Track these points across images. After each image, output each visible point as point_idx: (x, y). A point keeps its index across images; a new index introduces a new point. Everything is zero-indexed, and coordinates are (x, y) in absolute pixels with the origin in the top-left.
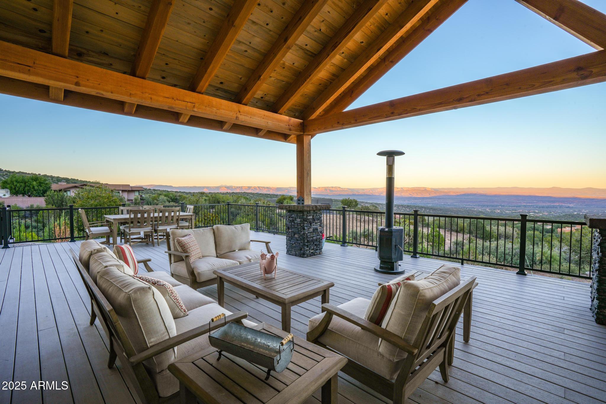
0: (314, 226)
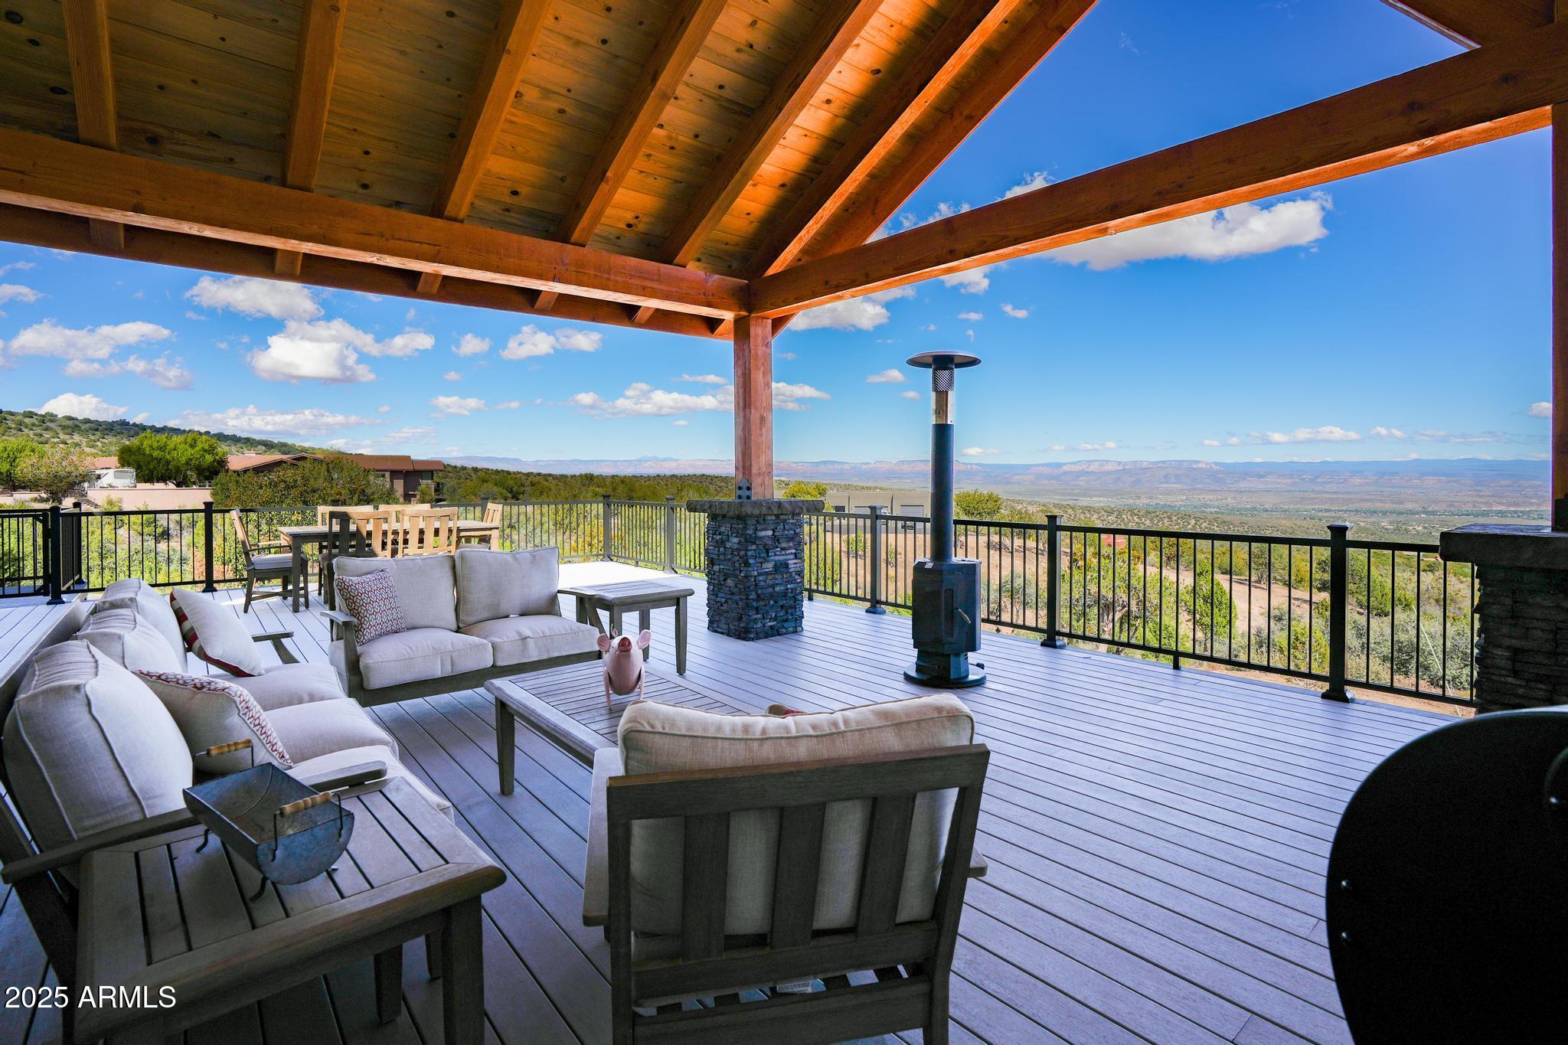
0: (777, 558)
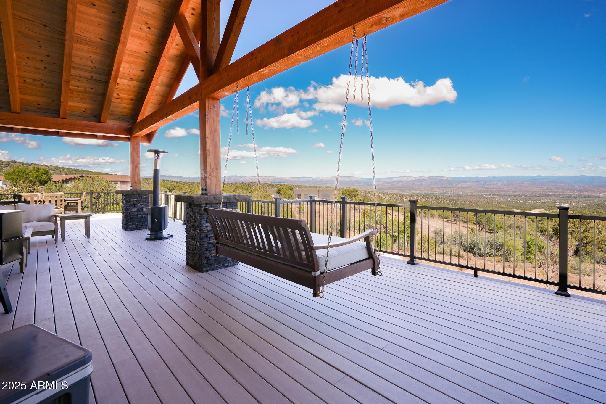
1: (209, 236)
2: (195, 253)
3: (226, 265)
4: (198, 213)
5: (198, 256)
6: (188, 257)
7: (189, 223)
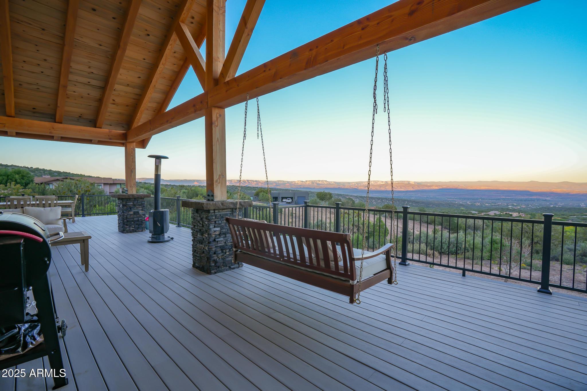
1: (217, 240)
2: (203, 256)
3: (232, 267)
4: (206, 218)
5: (206, 259)
6: (195, 260)
7: (196, 227)
